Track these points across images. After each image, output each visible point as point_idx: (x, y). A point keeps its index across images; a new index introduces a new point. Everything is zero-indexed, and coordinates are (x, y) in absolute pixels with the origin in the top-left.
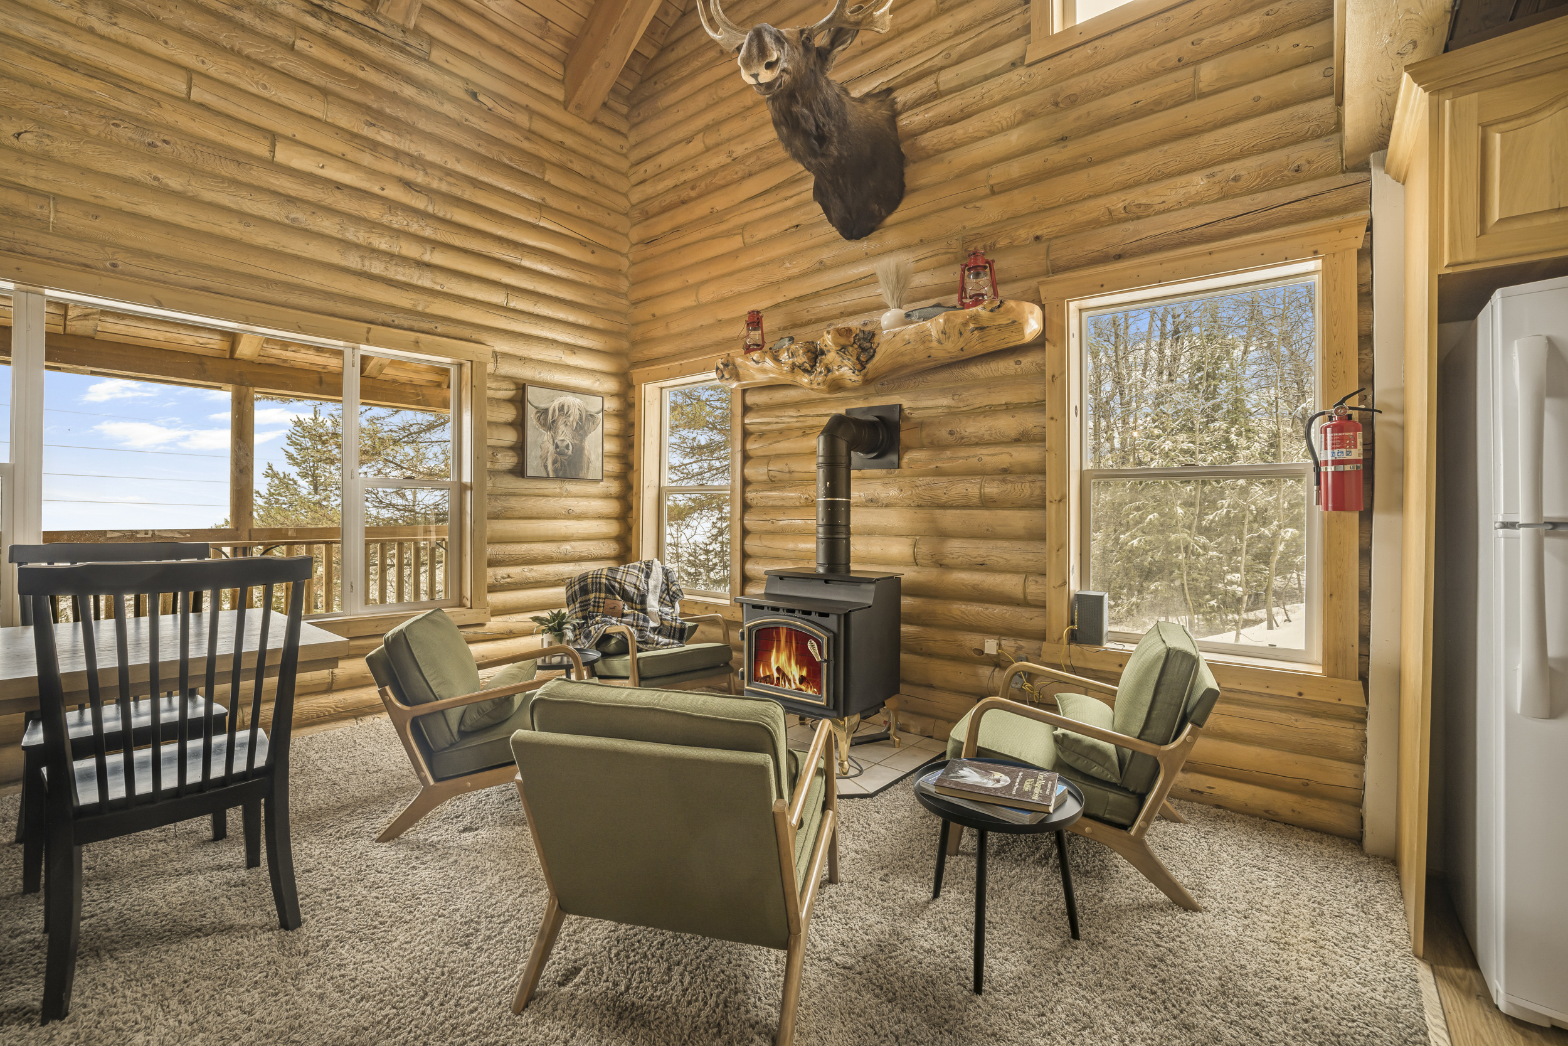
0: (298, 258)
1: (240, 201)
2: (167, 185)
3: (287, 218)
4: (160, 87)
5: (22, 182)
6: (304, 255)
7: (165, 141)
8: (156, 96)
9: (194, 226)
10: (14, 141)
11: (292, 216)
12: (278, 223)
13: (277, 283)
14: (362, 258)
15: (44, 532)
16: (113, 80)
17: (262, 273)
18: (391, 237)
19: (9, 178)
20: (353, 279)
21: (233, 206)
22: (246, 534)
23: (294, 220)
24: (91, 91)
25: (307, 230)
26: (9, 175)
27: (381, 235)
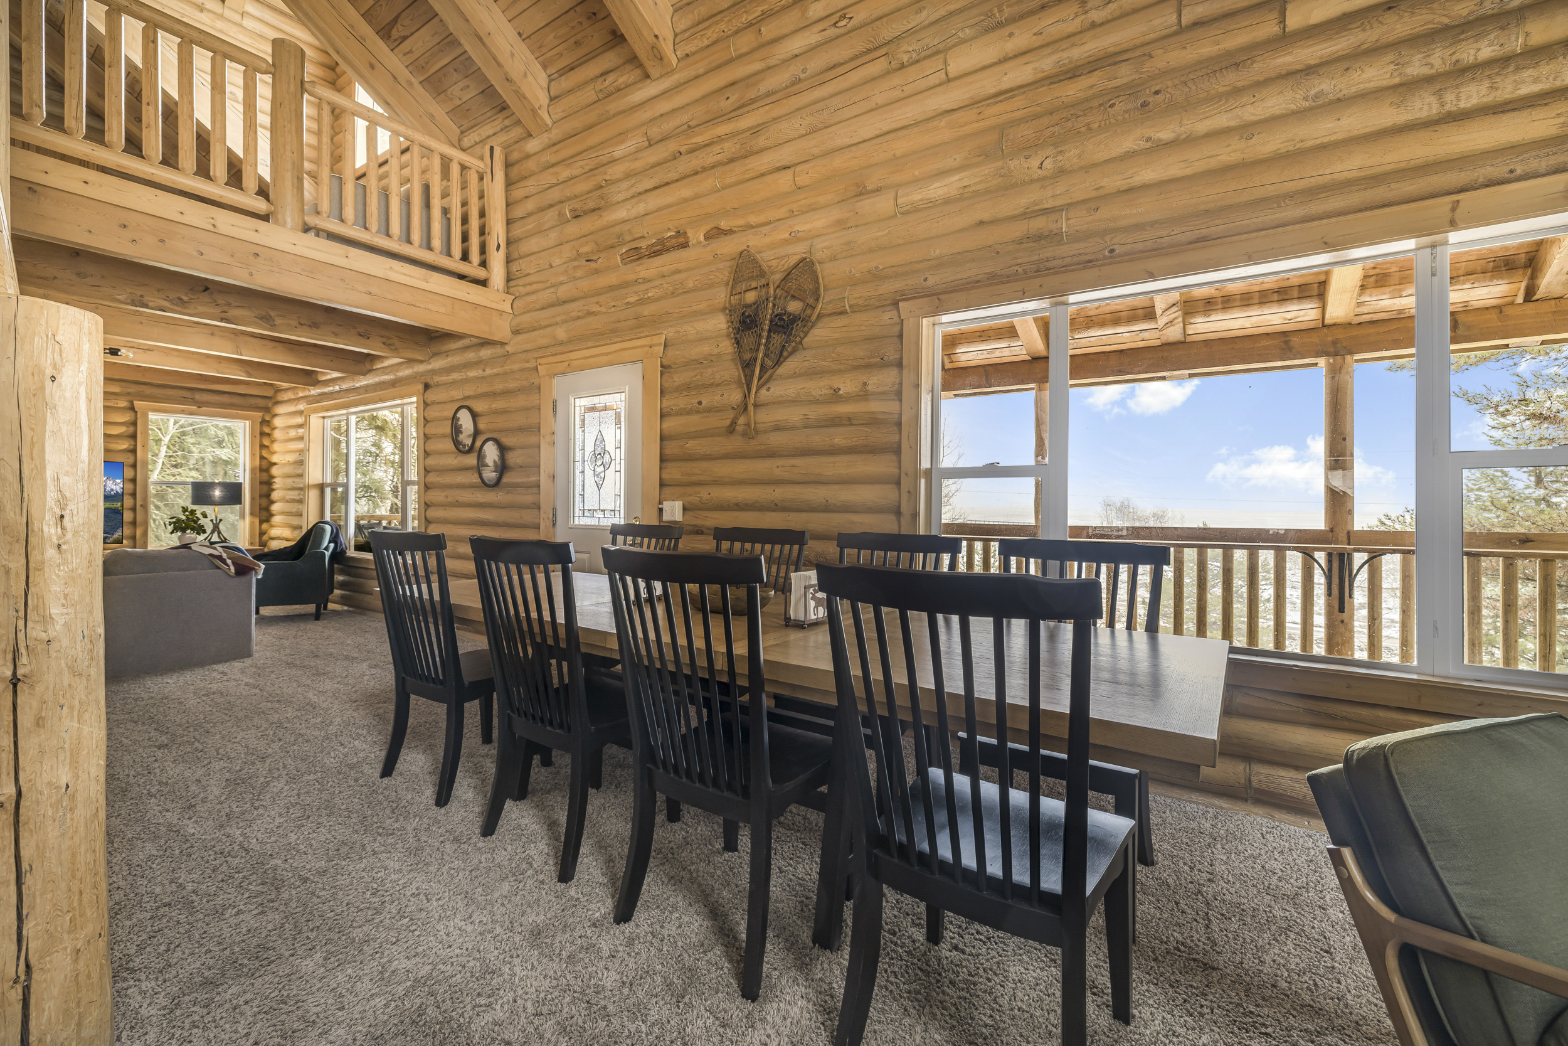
0: (1323, 147)
1: (1239, 112)
2: (1160, 140)
3: (1306, 99)
4: (1152, 36)
5: (1045, 206)
6: (1334, 138)
7: (1157, 93)
8: (1146, 50)
9: (1189, 171)
10: (1039, 171)
11: (1312, 92)
12: (1294, 113)
13: (1291, 196)
14: (1439, 94)
15: (1071, 527)
16: (1110, 61)
17: (1271, 190)
18: (1502, 28)
19: (1037, 208)
20: (1423, 135)
21: (1233, 123)
22: (1343, 536)
23: (1317, 96)
24: (1092, 87)
25: (1339, 100)
26: (1037, 205)
27: (1478, 37)
